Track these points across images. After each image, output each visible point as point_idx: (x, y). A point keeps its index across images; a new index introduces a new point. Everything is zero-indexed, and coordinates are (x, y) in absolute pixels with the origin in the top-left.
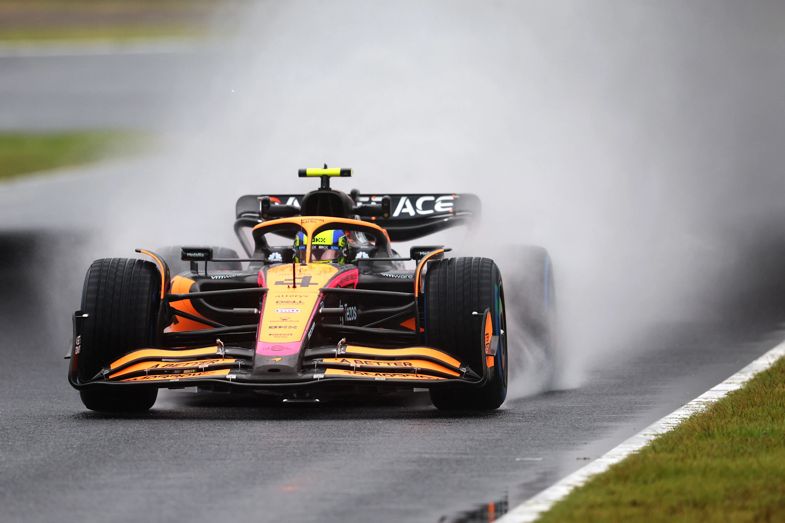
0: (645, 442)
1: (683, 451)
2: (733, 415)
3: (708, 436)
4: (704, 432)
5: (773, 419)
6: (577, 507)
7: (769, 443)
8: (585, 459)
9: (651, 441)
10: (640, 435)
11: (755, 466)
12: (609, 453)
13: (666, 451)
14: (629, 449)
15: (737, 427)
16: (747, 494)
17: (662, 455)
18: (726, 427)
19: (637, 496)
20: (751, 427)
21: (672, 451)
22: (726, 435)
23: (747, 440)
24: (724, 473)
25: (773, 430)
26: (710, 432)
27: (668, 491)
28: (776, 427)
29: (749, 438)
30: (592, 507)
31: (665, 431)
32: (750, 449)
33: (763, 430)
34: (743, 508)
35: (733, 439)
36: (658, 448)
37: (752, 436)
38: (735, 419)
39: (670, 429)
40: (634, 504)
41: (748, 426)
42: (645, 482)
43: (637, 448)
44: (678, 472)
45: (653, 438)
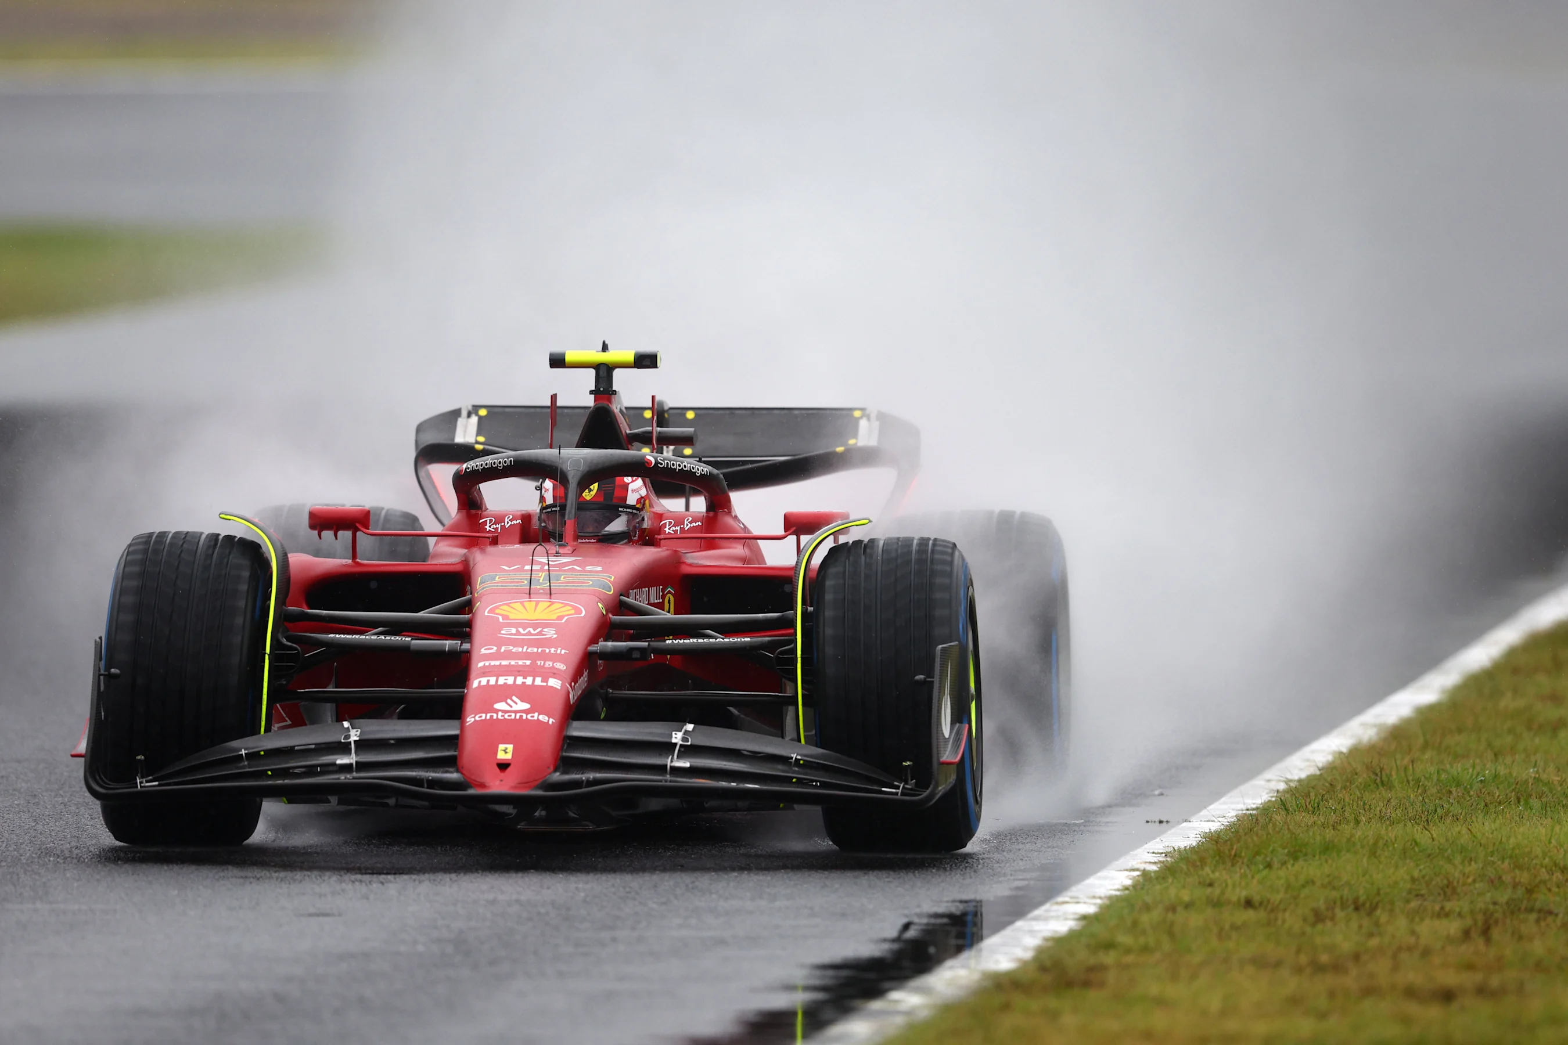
0: (1267, 793)
1: (1335, 811)
2: (1426, 746)
3: (1380, 784)
4: (1373, 777)
5: (1496, 755)
6: (1147, 908)
7: (1488, 799)
8: (1161, 822)
9: (1278, 791)
10: (1259, 782)
11: (1465, 839)
12: (1204, 813)
13: (1306, 810)
14: (1242, 806)
15: (1432, 769)
16: (1449, 890)
17: (1298, 817)
18: (1413, 769)
19: (1254, 890)
20: (1457, 769)
21: (1315, 810)
22: (1412, 783)
23: (1450, 792)
24: (1409, 850)
25: (1496, 776)
26: (1385, 779)
27: (1310, 882)
28: (1502, 771)
29: (1454, 789)
30: (1172, 908)
31: (1303, 775)
32: (1456, 809)
33: (1478, 775)
34: (1443, 914)
35: (1425, 792)
36: (1292, 805)
37: (1458, 785)
38: (1428, 755)
39: (1313, 771)
40: (1249, 903)
41: (1452, 767)
42: (1269, 866)
43: (1254, 804)
44: (1327, 848)
45: (1282, 786)
